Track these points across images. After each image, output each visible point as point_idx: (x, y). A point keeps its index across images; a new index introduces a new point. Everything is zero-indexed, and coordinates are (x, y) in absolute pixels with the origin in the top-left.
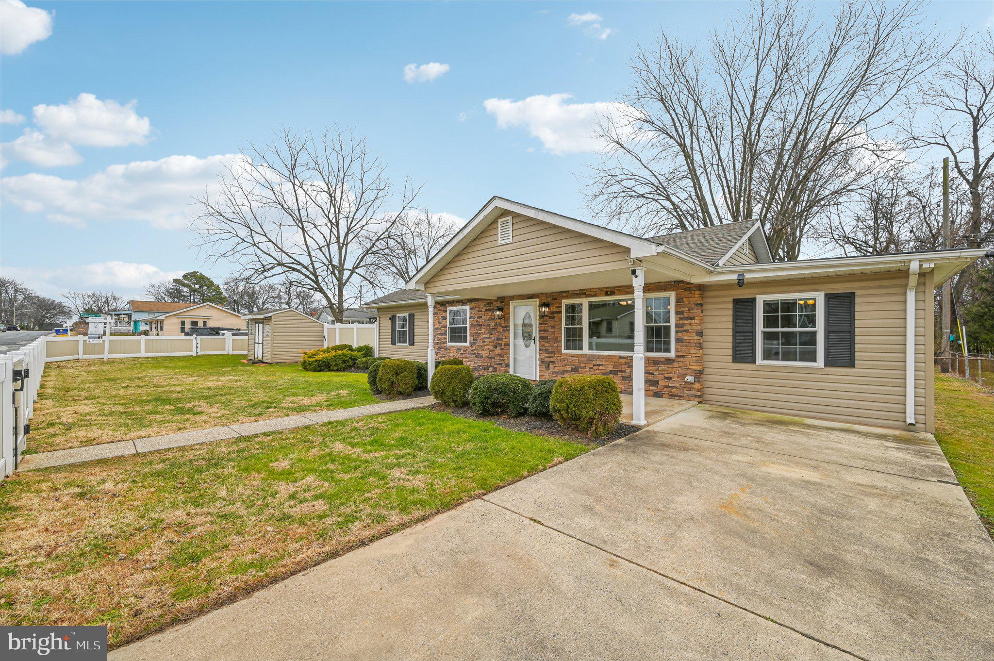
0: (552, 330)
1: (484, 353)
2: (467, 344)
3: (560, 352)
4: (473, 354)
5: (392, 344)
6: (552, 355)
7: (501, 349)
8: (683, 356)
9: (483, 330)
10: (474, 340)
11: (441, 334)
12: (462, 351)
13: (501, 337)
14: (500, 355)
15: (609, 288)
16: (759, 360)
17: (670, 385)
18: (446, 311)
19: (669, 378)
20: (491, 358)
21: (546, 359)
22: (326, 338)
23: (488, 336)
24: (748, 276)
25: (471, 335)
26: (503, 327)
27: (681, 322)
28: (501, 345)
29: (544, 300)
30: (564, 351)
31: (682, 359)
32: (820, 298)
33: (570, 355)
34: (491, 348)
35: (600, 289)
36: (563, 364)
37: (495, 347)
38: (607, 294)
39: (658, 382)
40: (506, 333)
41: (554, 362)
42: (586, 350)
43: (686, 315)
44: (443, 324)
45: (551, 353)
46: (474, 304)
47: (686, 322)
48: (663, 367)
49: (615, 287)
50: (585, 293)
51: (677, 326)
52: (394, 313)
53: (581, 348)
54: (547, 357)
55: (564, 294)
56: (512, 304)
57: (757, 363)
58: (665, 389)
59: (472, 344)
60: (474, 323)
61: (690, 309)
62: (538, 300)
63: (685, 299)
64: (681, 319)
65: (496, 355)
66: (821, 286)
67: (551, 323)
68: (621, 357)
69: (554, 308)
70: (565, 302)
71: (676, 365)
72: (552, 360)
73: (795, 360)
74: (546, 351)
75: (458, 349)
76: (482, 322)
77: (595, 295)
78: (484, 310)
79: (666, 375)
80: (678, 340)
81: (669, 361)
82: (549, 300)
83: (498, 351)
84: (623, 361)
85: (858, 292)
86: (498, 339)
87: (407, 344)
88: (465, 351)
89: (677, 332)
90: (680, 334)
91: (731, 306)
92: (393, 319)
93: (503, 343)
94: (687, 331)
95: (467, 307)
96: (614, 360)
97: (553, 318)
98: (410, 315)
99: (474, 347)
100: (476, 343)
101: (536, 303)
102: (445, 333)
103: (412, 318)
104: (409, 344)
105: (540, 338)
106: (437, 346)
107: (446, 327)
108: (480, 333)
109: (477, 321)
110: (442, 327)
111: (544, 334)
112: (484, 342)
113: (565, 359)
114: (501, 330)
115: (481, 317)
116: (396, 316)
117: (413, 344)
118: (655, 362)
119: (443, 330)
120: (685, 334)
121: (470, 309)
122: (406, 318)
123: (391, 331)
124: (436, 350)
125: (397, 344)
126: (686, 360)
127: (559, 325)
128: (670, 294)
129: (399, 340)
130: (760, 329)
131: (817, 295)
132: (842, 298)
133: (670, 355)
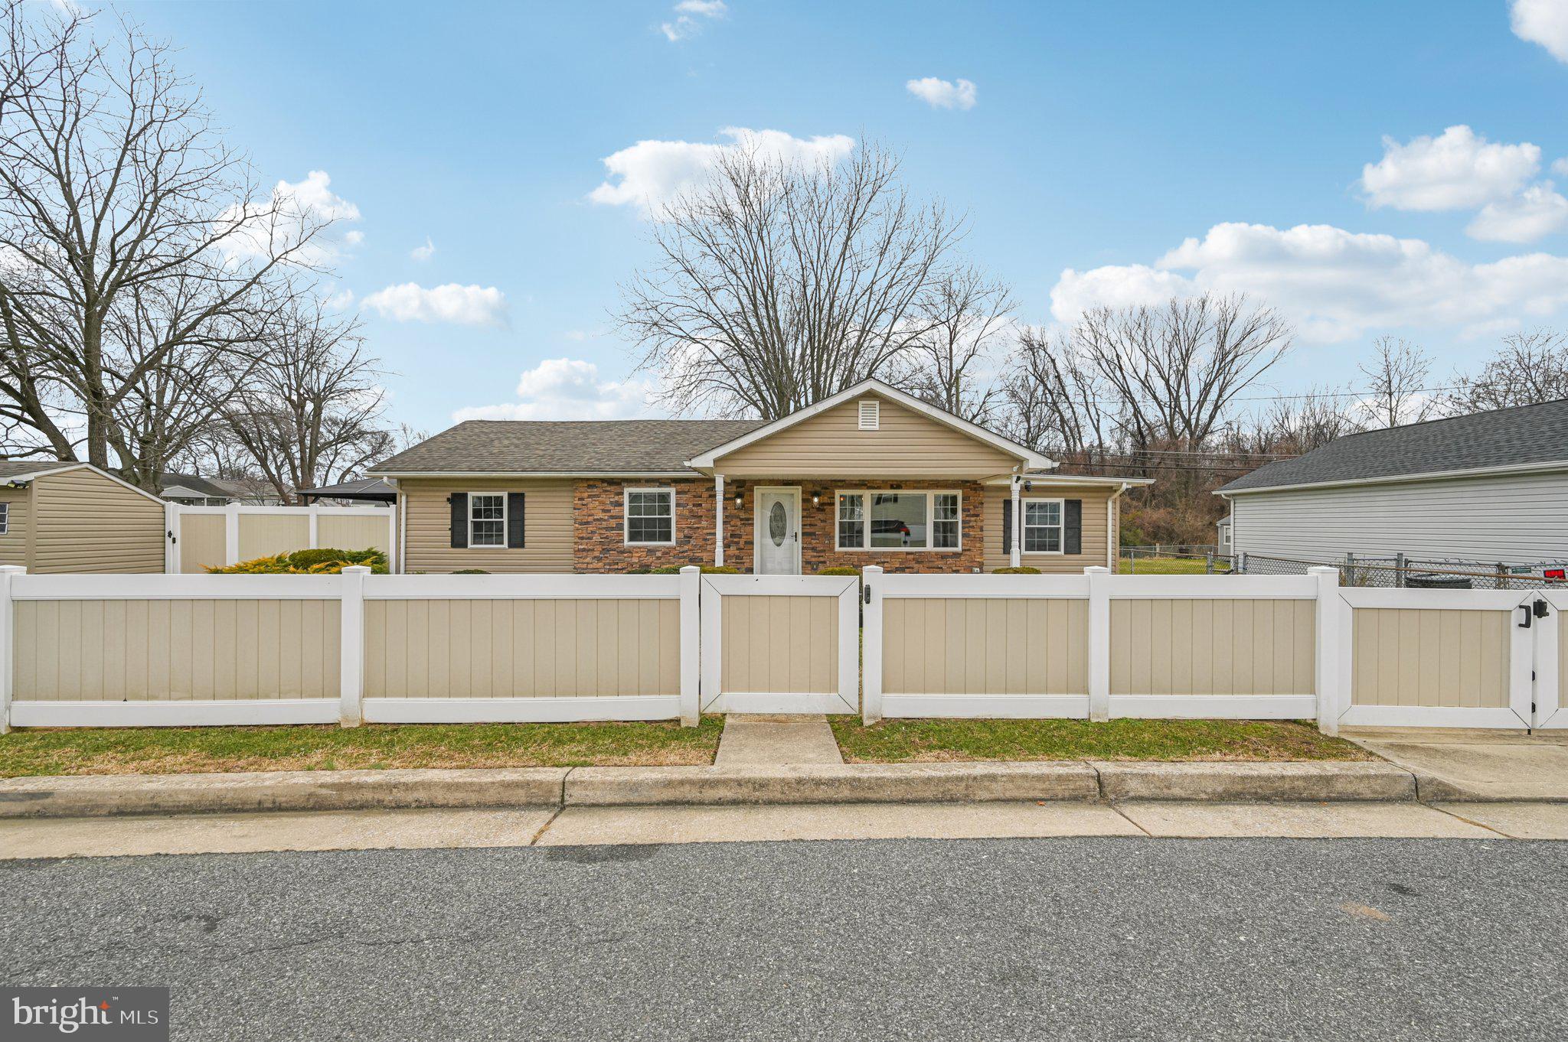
0: (823, 524)
1: (707, 556)
2: (673, 543)
3: (832, 550)
4: (684, 557)
5: (454, 545)
6: (822, 554)
7: (739, 549)
8: (969, 550)
9: (705, 524)
10: (686, 537)
11: (613, 529)
12: (659, 554)
13: (738, 532)
14: (738, 557)
15: (894, 481)
16: (1024, 552)
18: (622, 494)
19: (957, 571)
21: (813, 559)
22: (177, 534)
23: (713, 531)
24: (1033, 483)
25: (679, 530)
26: (741, 520)
27: (968, 518)
28: (738, 543)
29: (810, 488)
30: (837, 548)
31: (968, 553)
32: (1061, 501)
33: (846, 553)
35: (887, 481)
36: (838, 564)
38: (892, 487)
40: (748, 528)
41: (825, 562)
42: (867, 547)
43: (972, 512)
44: (615, 511)
45: (819, 551)
46: (684, 487)
47: (973, 519)
48: (950, 561)
50: (866, 485)
51: (964, 522)
52: (460, 490)
53: (861, 545)
54: (815, 557)
55: (838, 484)
56: (758, 491)
57: (1022, 554)
59: (679, 543)
60: (687, 513)
61: (975, 507)
62: (800, 487)
63: (972, 498)
64: (967, 516)
65: (730, 557)
66: (1062, 494)
67: (821, 516)
68: (908, 553)
69: (826, 499)
70: (838, 493)
71: (963, 558)
72: (821, 559)
73: (1045, 550)
74: (814, 549)
75: (651, 551)
76: (701, 512)
77: (879, 488)
78: (705, 495)
79: (955, 569)
80: (964, 535)
81: (956, 555)
82: (818, 489)
83: (733, 551)
84: (911, 557)
85: (1084, 500)
87: (506, 545)
88: (667, 553)
89: (963, 528)
90: (967, 530)
91: (1002, 505)
92: (457, 501)
93: (742, 542)
94: (973, 527)
95: (672, 491)
96: (901, 556)
97: (823, 510)
98: (510, 496)
99: (686, 548)
100: (689, 542)
101: (798, 491)
102: (620, 527)
103: (517, 500)
104: (510, 546)
105: (804, 534)
106: (599, 548)
107: (622, 517)
108: (698, 528)
109: (691, 511)
110: (612, 517)
111: (808, 529)
112: (705, 540)
113: (839, 558)
114: (739, 523)
115: (700, 505)
116: (465, 496)
117: (522, 545)
118: (944, 556)
119: (613, 523)
120: (971, 529)
121: (678, 493)
122: (499, 500)
123: (449, 522)
124: (597, 554)
125: (470, 546)
126: (973, 553)
127: (833, 518)
128: (959, 493)
129: (477, 539)
130: (1025, 526)
131: (1058, 500)
132: (1075, 503)
133: (957, 549)
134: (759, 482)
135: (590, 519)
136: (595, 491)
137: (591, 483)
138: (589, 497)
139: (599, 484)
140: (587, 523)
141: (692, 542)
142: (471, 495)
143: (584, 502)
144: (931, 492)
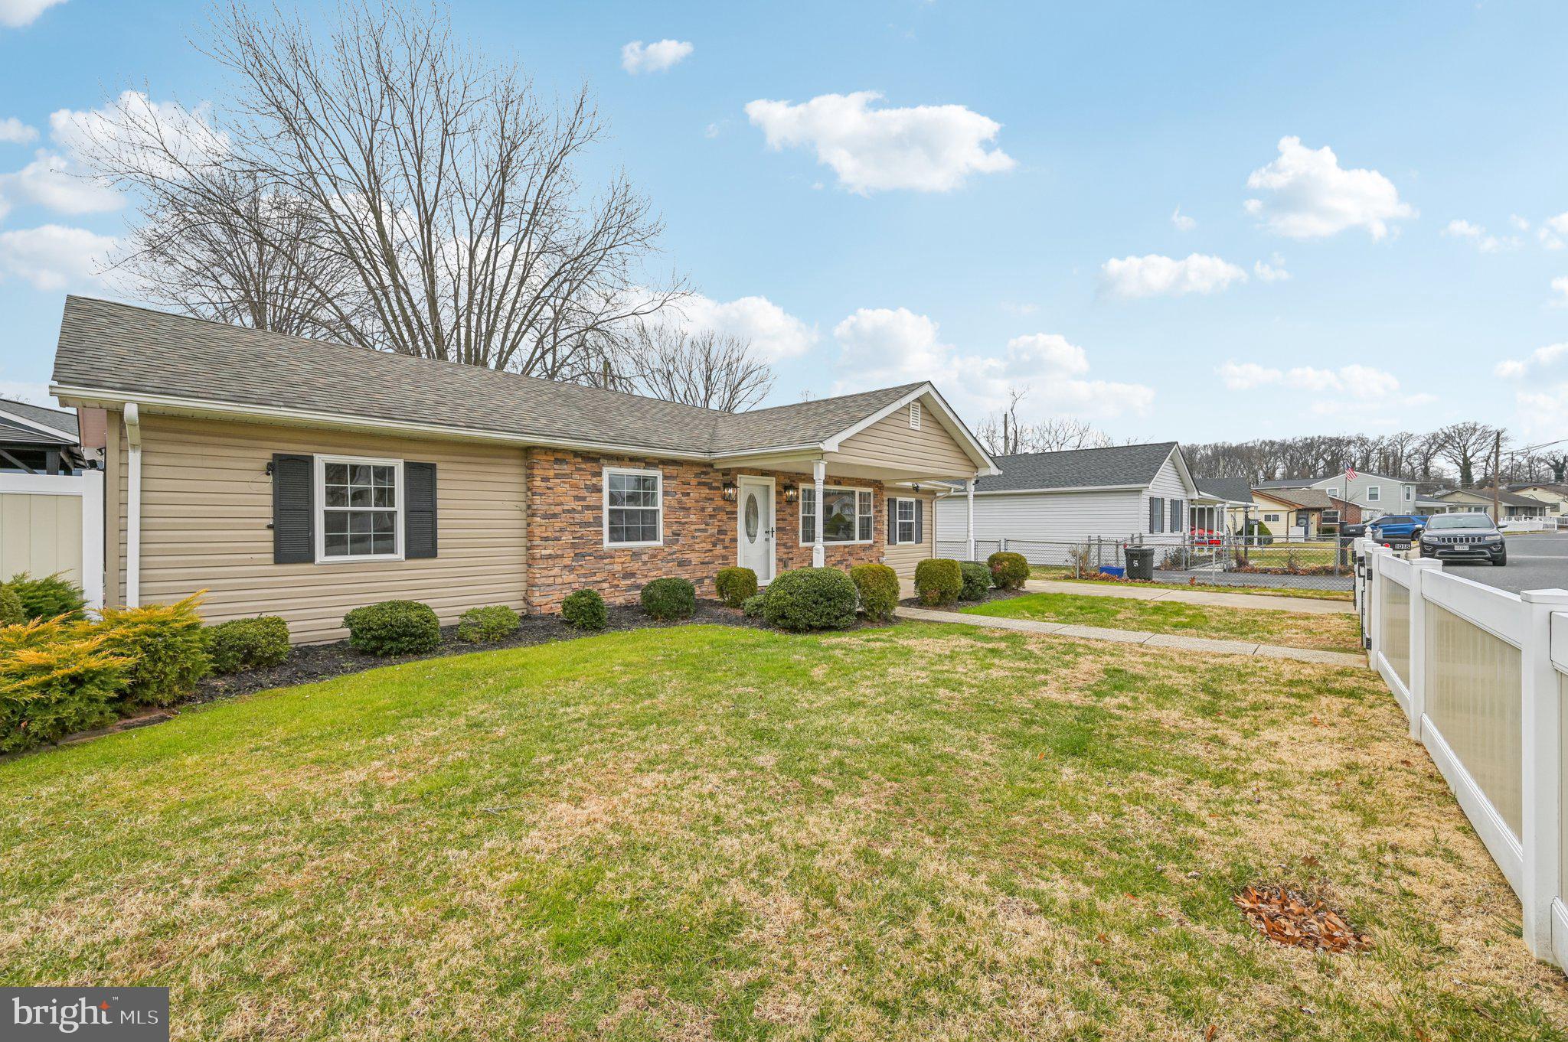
0: (791, 519)
1: (694, 558)
2: (659, 543)
3: (797, 545)
4: (673, 560)
5: (280, 558)
6: (790, 550)
7: (725, 548)
8: (878, 542)
9: (693, 518)
10: (674, 534)
11: (588, 524)
12: (645, 558)
13: (724, 528)
14: (725, 558)
15: (837, 477)
16: (898, 543)
18: (599, 474)
20: (708, 563)
21: (785, 556)
23: (703, 526)
25: (667, 525)
26: (727, 513)
28: (723, 540)
29: (783, 480)
30: (802, 544)
31: (876, 545)
33: (807, 548)
34: (710, 547)
36: (801, 560)
37: (715, 545)
40: (732, 523)
41: (792, 559)
43: (878, 508)
44: (591, 500)
45: (791, 547)
46: (671, 470)
47: (878, 514)
51: (874, 517)
52: (296, 448)
54: (786, 553)
55: (802, 477)
56: (741, 479)
59: (667, 542)
60: (674, 503)
61: (880, 504)
62: (775, 479)
63: (877, 495)
64: (875, 511)
65: (717, 557)
67: (790, 510)
68: (845, 547)
70: (801, 487)
71: (874, 549)
72: (790, 556)
73: (906, 541)
74: (785, 545)
75: (636, 555)
76: (689, 502)
77: (828, 483)
78: (694, 482)
80: (874, 529)
81: (871, 546)
82: (788, 481)
83: (719, 550)
84: (847, 550)
86: (720, 532)
87: (399, 554)
88: (654, 556)
90: (875, 524)
91: (887, 503)
92: (288, 470)
93: (727, 539)
94: (878, 520)
95: (657, 473)
96: (841, 550)
97: (792, 503)
98: (408, 466)
99: (675, 548)
100: (677, 540)
101: (772, 482)
102: (598, 521)
103: (422, 477)
104: (409, 555)
105: (777, 529)
106: (570, 553)
107: (600, 508)
108: (686, 523)
109: (680, 502)
110: (588, 507)
111: (782, 524)
112: (693, 537)
113: (802, 554)
114: (725, 517)
115: (688, 494)
116: (308, 461)
117: (433, 554)
118: (864, 548)
119: (589, 516)
120: (877, 524)
121: (665, 477)
122: (385, 473)
123: (269, 512)
124: (567, 561)
125: (320, 555)
126: (880, 545)
127: (797, 513)
128: (870, 490)
129: (334, 544)
130: (898, 521)
131: (913, 500)
132: (919, 503)
133: (871, 542)
134: (742, 469)
135: (558, 509)
136: (566, 469)
137: (559, 456)
138: (557, 476)
139: (570, 458)
140: (555, 516)
141: (682, 541)
142: (320, 462)
143: (550, 485)
144: (858, 490)
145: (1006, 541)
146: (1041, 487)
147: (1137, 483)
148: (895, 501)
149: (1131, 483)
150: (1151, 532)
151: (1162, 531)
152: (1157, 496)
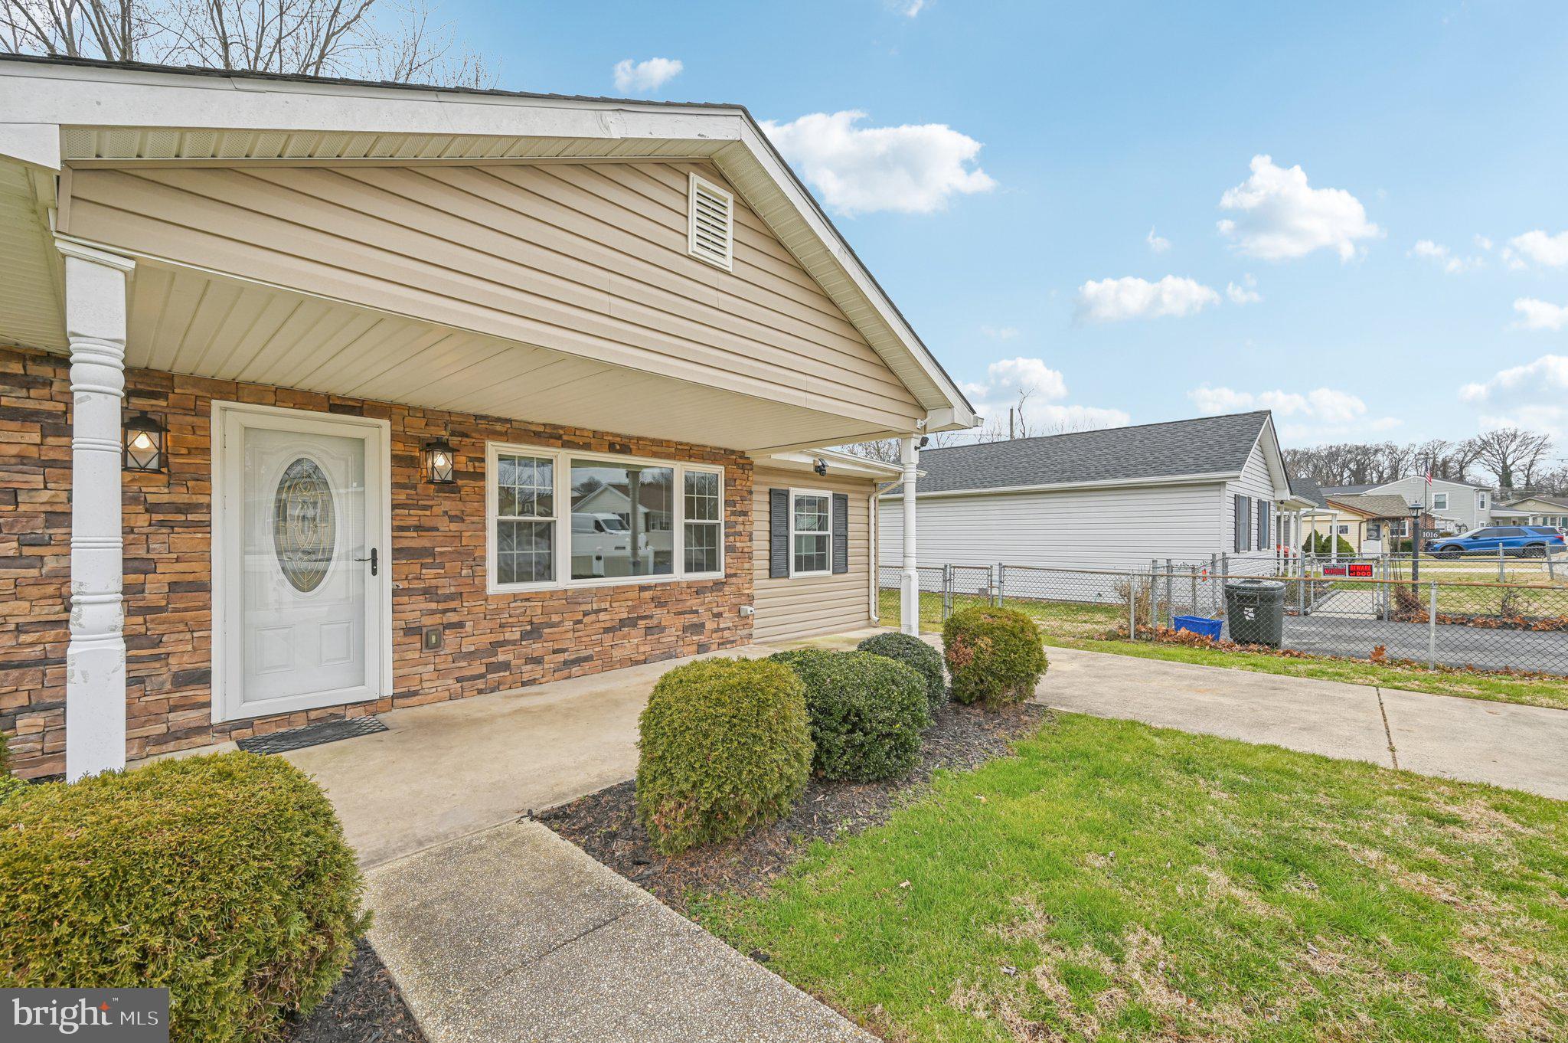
0: (454, 526)
3: (480, 591)
6: (453, 605)
8: (735, 575)
15: (618, 435)
16: (793, 574)
17: (722, 626)
19: (719, 615)
21: (427, 621)
27: (733, 518)
29: (417, 427)
30: (493, 587)
31: (734, 580)
33: (515, 597)
35: (599, 435)
36: (495, 624)
38: (612, 449)
39: (703, 625)
41: (460, 625)
42: (563, 579)
43: (738, 507)
45: (450, 597)
47: (741, 519)
48: (709, 597)
49: (630, 438)
50: (559, 437)
51: (727, 524)
53: (549, 576)
54: (433, 612)
55: (498, 427)
56: (221, 415)
57: (791, 577)
58: (714, 635)
61: (742, 498)
62: (386, 423)
63: (738, 482)
64: (733, 513)
66: (828, 484)
67: (448, 505)
68: (642, 588)
69: (459, 463)
70: (493, 449)
71: (726, 590)
72: (453, 617)
73: (814, 569)
74: (429, 593)
77: (586, 447)
79: (715, 610)
80: (727, 549)
81: (718, 585)
82: (441, 432)
84: (647, 595)
85: (850, 496)
89: (727, 535)
90: (731, 539)
91: (767, 498)
94: (740, 534)
96: (630, 595)
97: (453, 490)
101: (379, 434)
105: (397, 553)
111: (413, 540)
113: (498, 611)
118: (700, 590)
120: (738, 539)
126: (740, 581)
127: (481, 512)
128: (718, 470)
130: (793, 533)
131: (828, 494)
132: (841, 500)
133: (719, 575)
134: (233, 390)
144: (680, 470)
145: (1002, 567)
146: (1059, 481)
147: (1217, 470)
148: (786, 494)
149: (1207, 471)
150: (1237, 550)
151: (1249, 549)
152: (1244, 493)
